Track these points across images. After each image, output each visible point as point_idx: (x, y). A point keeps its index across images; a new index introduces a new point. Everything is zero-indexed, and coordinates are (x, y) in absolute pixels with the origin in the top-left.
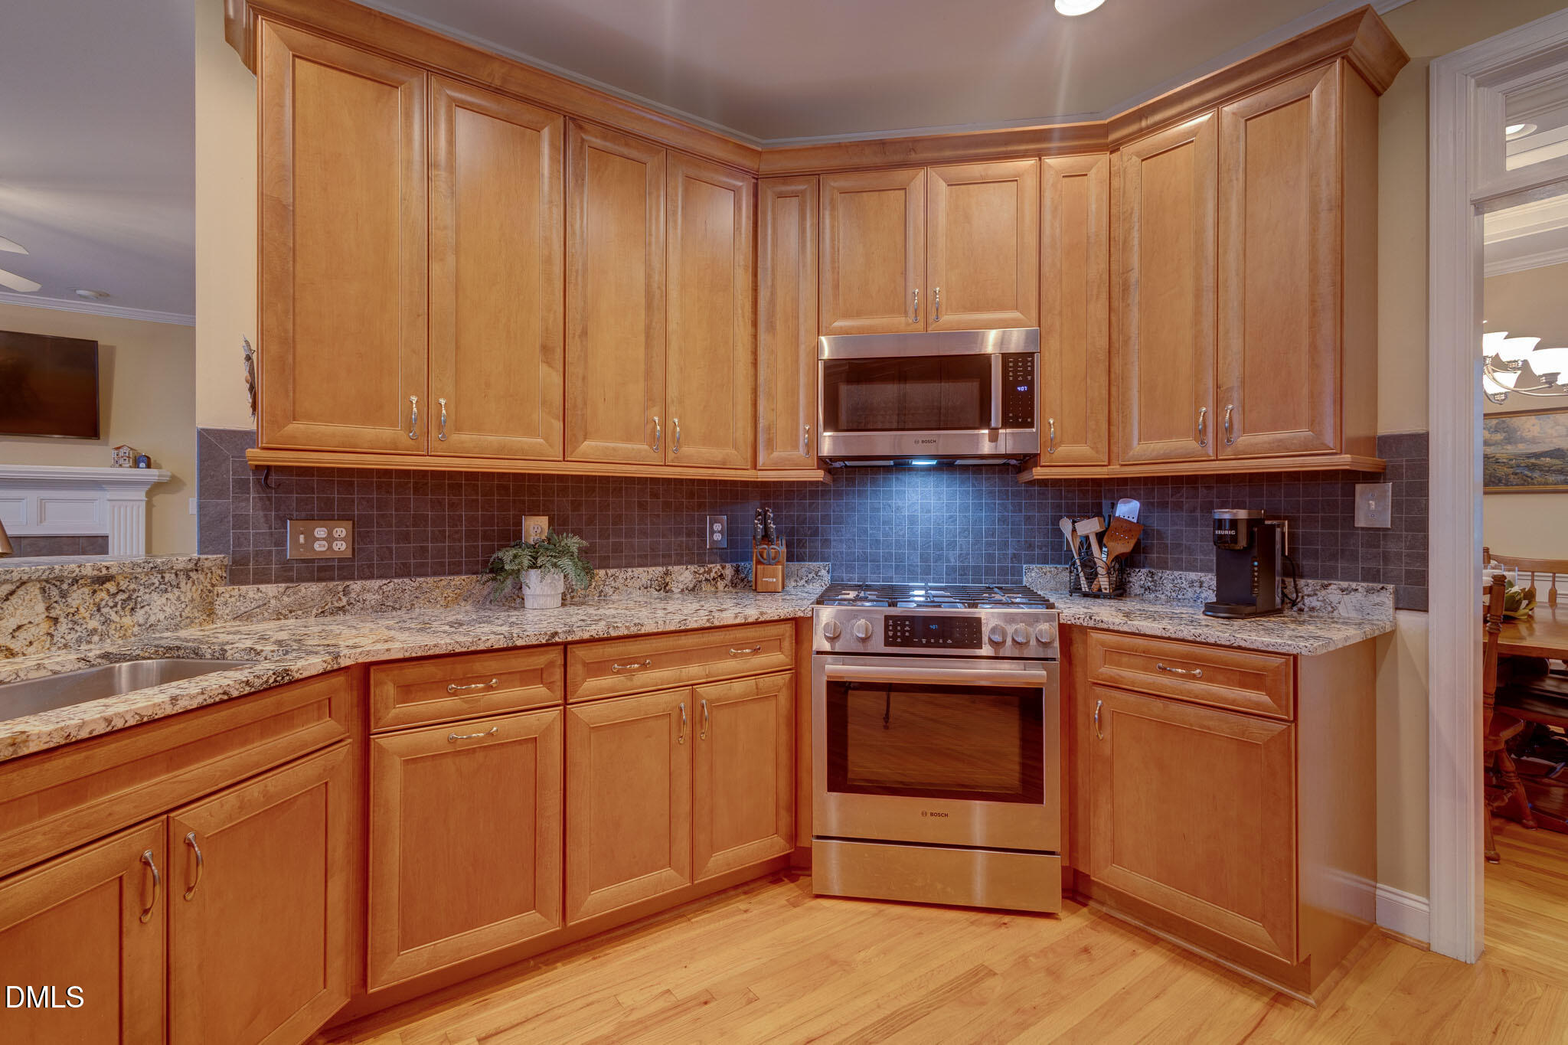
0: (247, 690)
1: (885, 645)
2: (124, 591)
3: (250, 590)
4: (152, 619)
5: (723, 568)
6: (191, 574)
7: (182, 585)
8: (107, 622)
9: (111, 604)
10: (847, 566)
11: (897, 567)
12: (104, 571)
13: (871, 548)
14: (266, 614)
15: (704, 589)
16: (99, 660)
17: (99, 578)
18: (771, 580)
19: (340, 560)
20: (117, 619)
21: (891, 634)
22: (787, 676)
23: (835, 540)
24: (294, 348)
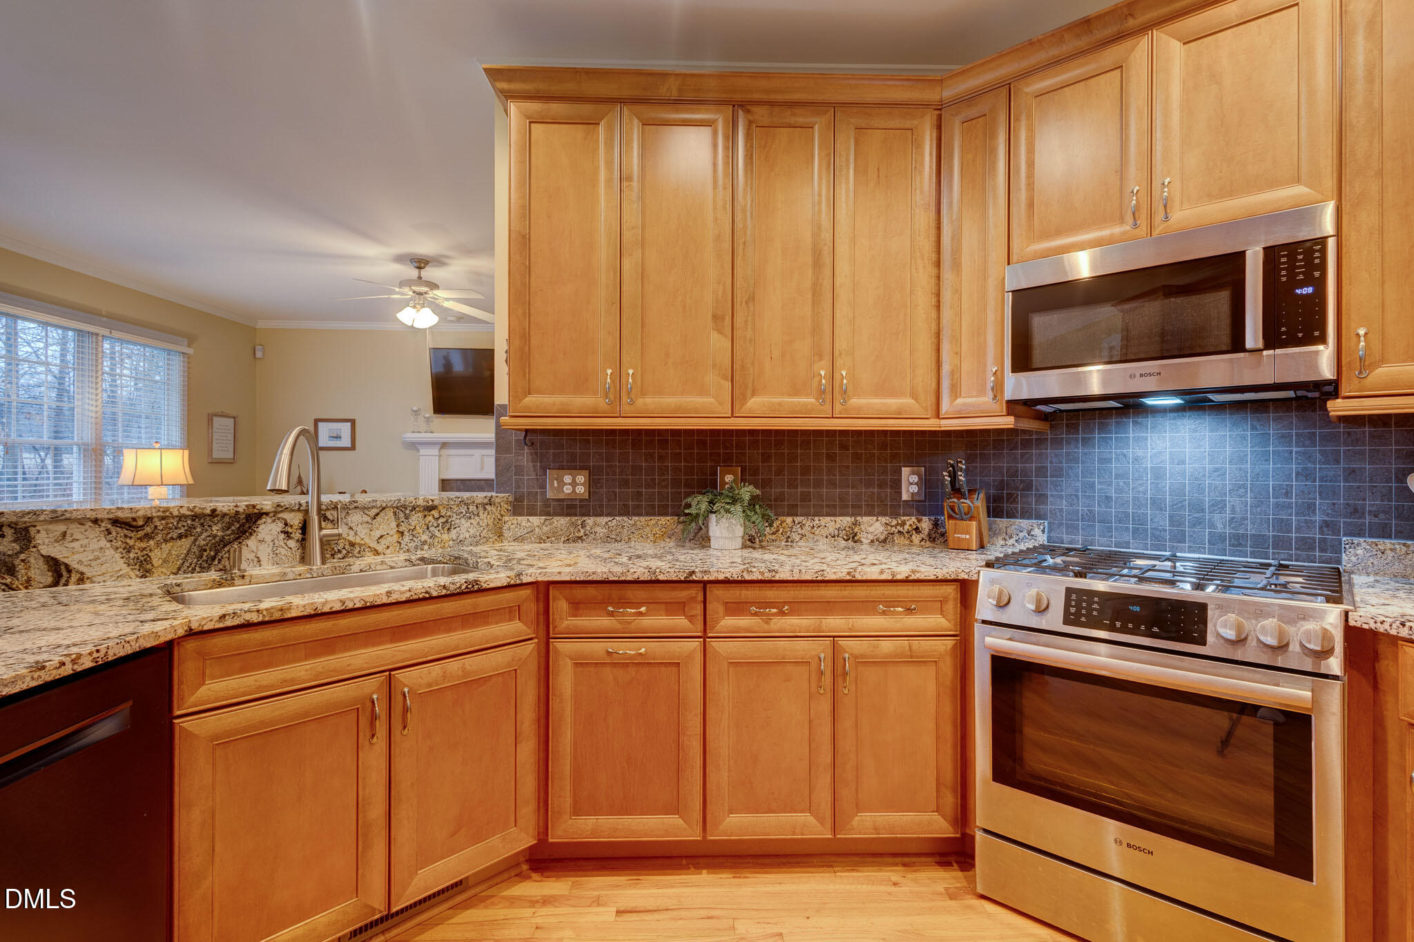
0: (444, 592)
1: (1064, 623)
2: (443, 517)
3: (522, 520)
4: (461, 537)
5: (919, 521)
6: (487, 507)
7: (481, 514)
8: (433, 536)
9: (436, 525)
10: (1068, 526)
12: (431, 503)
14: (533, 538)
15: (896, 541)
16: (418, 562)
17: (428, 507)
18: (963, 536)
19: (581, 500)
20: (439, 535)
21: (1073, 610)
22: (950, 643)
23: (1052, 496)
24: (529, 340)
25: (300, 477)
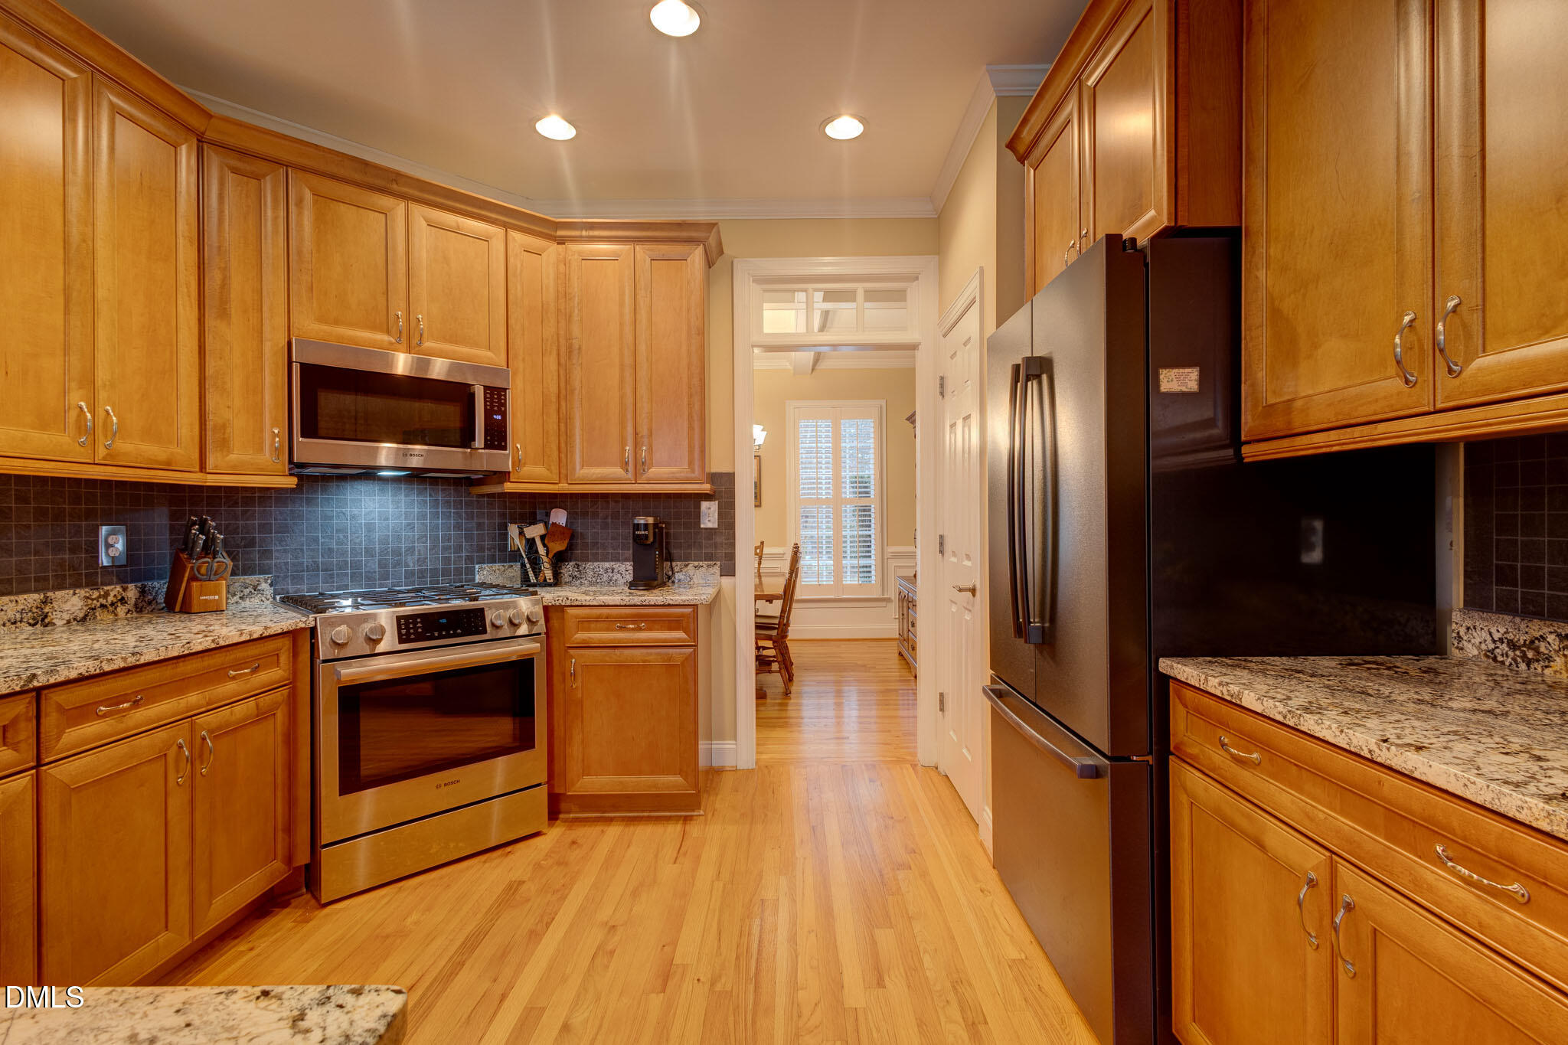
1: (400, 643)
5: (125, 589)
10: (293, 578)
11: (353, 575)
13: (323, 556)
15: (99, 618)
18: (212, 597)
21: (404, 632)
22: (285, 691)
23: (277, 551)
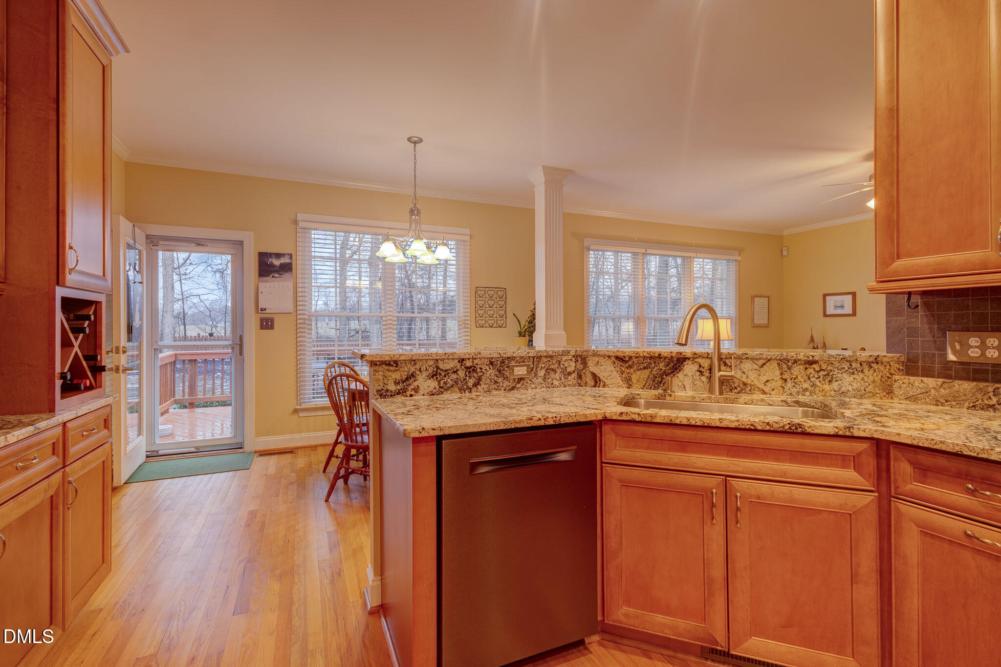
2: (824, 370)
3: (916, 380)
4: (843, 389)
6: (872, 365)
7: (866, 371)
8: (814, 385)
9: (817, 377)
12: (811, 358)
14: (928, 400)
16: (793, 404)
17: (809, 361)
19: (993, 365)
20: (820, 385)
25: (812, 337)
